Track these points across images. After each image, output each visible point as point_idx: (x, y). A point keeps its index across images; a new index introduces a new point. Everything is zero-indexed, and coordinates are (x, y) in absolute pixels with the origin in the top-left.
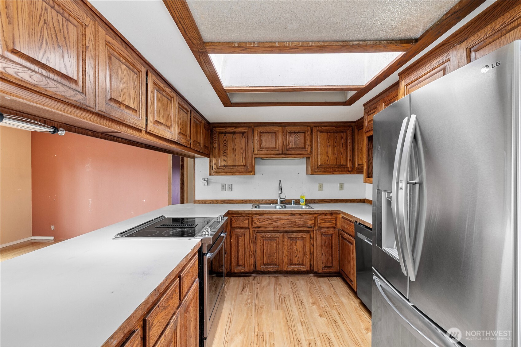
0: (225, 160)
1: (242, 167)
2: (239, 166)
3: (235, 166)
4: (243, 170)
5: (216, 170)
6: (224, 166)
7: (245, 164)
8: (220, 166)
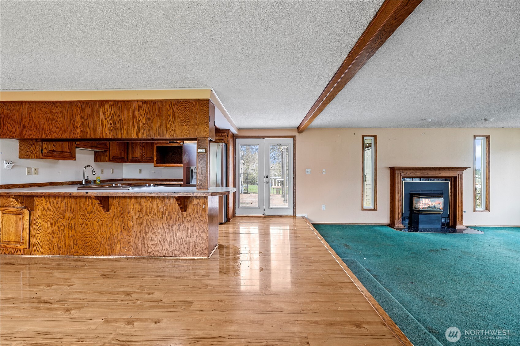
0: (54, 146)
1: (68, 153)
2: (65, 152)
3: (62, 152)
4: (68, 155)
5: (46, 153)
6: (54, 151)
7: (70, 151)
8: (50, 151)
